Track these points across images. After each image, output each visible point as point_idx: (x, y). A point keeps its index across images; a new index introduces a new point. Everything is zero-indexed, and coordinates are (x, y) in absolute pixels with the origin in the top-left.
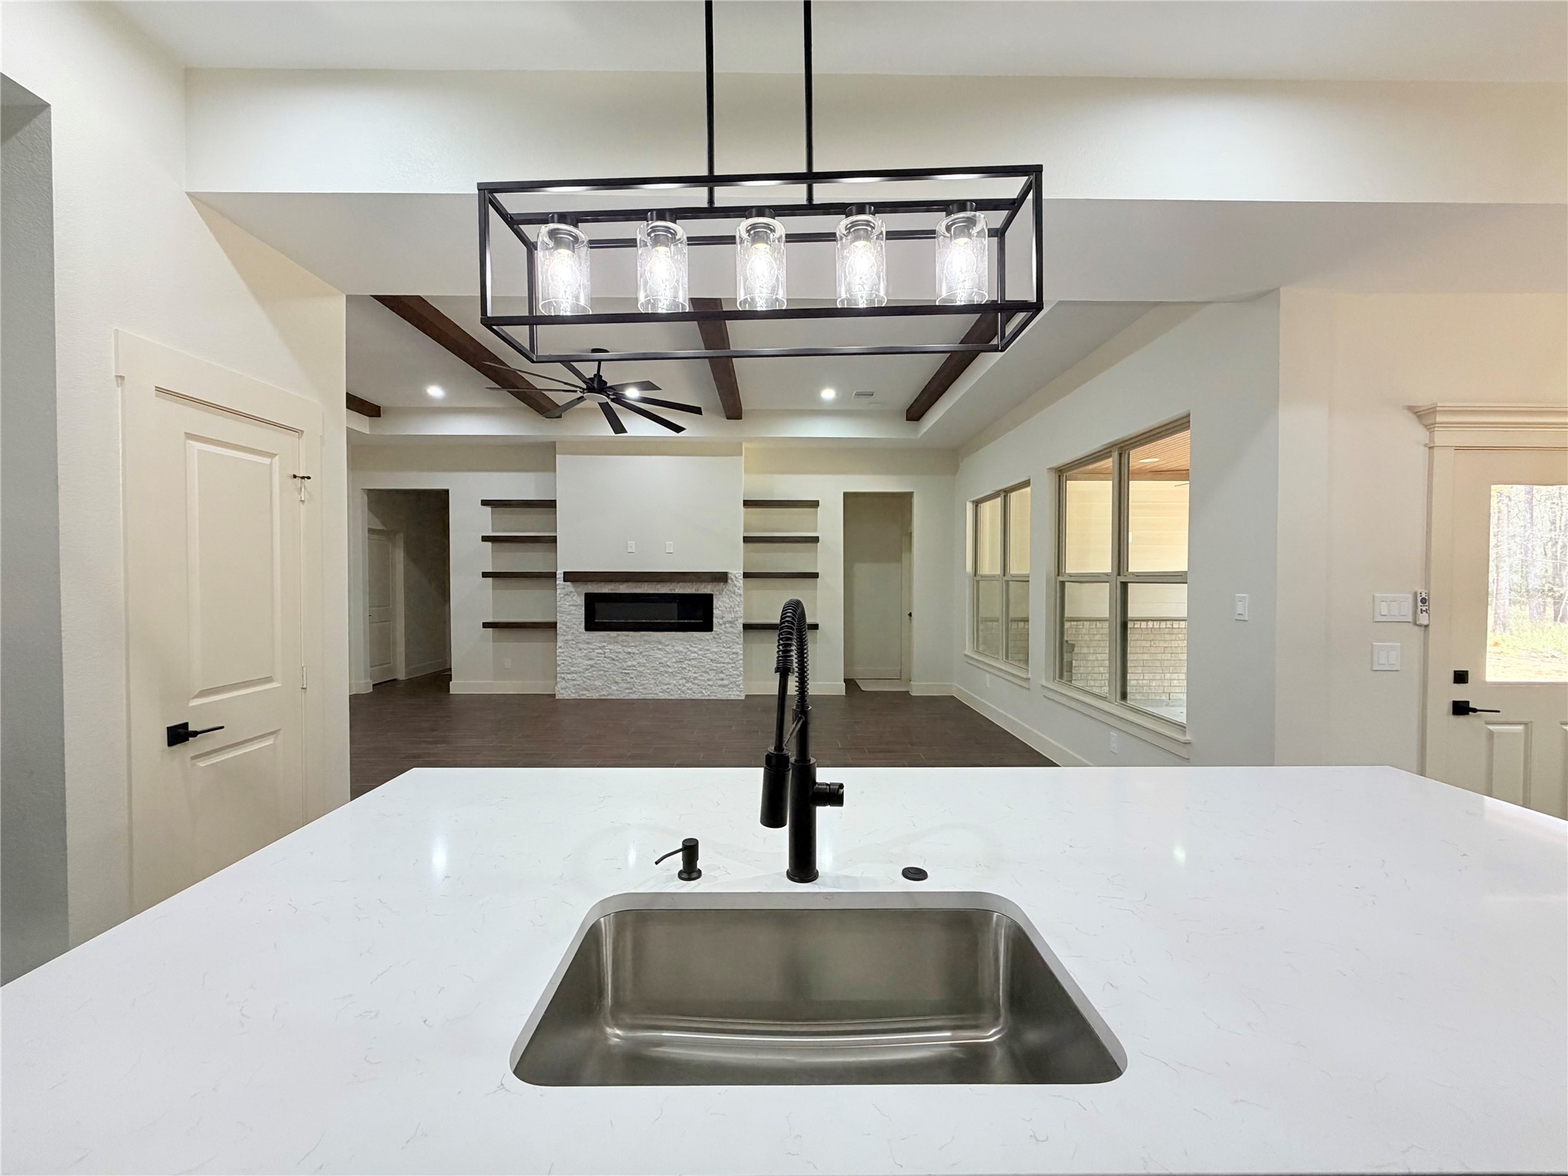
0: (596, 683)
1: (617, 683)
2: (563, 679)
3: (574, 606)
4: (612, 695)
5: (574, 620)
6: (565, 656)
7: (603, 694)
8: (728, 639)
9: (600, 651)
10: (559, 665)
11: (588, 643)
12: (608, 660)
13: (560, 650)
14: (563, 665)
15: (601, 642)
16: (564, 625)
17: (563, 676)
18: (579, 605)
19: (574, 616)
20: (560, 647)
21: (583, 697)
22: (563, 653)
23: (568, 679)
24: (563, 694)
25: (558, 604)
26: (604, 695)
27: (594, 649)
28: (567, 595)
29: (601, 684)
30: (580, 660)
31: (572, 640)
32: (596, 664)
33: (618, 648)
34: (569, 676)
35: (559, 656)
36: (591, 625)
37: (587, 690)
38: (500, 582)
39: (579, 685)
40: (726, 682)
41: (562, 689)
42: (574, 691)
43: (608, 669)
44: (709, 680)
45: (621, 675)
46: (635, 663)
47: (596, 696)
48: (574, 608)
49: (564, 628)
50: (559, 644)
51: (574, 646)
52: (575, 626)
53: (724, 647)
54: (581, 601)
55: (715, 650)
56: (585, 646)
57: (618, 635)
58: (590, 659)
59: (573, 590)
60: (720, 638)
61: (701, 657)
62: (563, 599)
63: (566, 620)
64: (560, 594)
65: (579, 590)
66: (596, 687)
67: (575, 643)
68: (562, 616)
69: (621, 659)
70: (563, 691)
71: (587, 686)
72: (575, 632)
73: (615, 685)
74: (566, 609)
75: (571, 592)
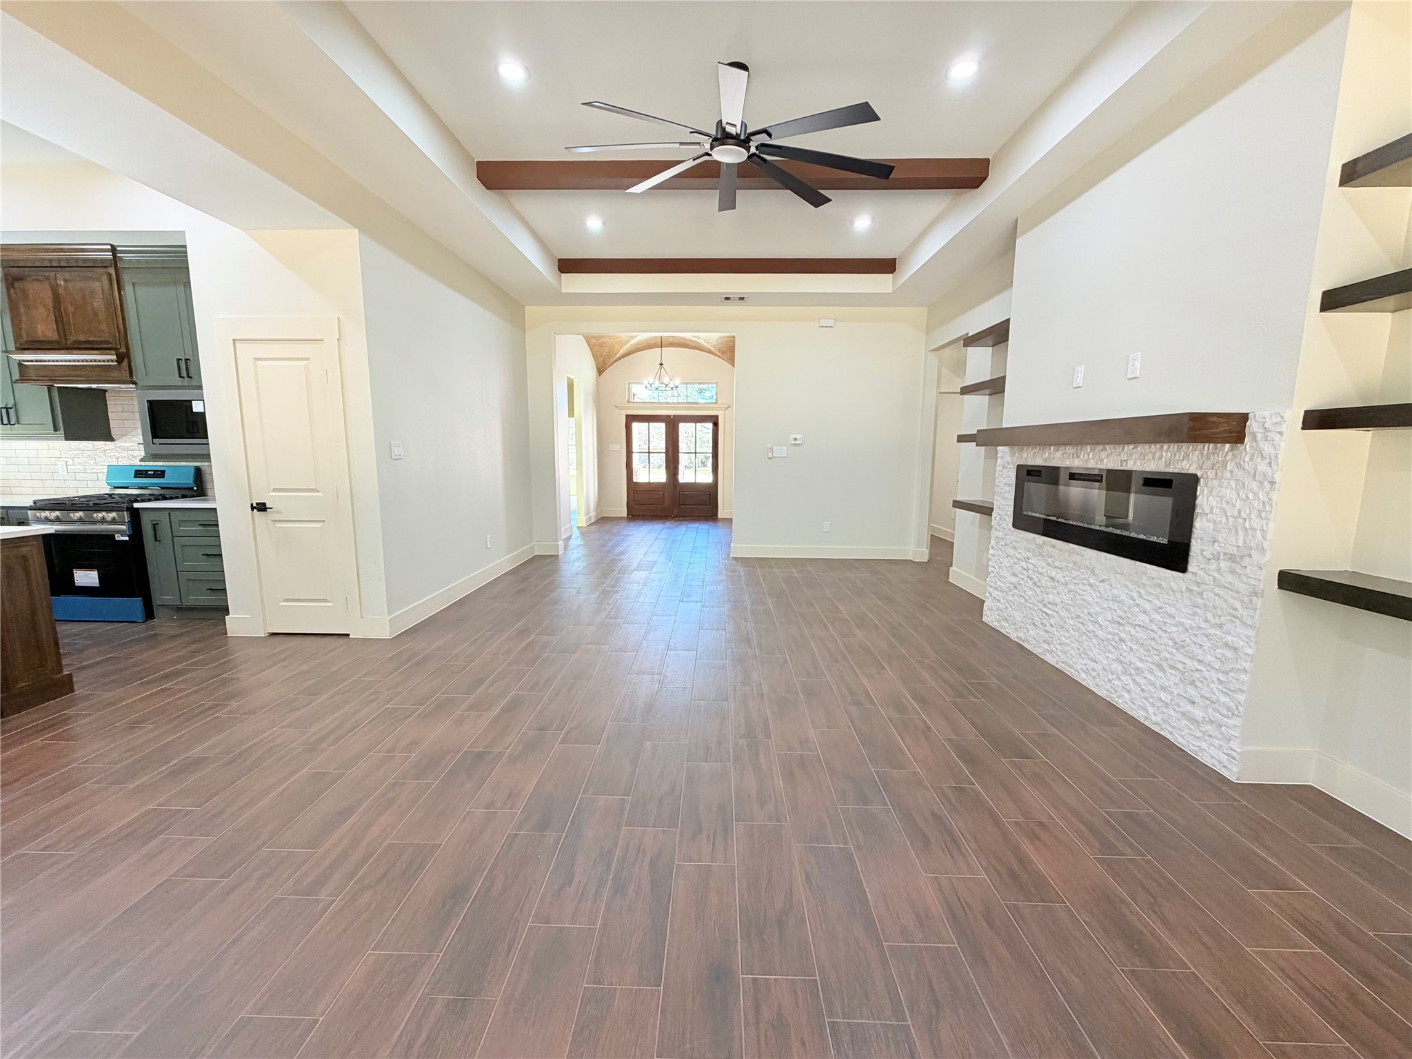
0: (1016, 615)
1: (1035, 625)
2: (990, 595)
3: (1008, 484)
4: (1030, 643)
5: (1006, 509)
6: (995, 561)
7: (1021, 636)
8: (1218, 601)
9: (1024, 564)
11: (1014, 547)
12: (1030, 583)
13: (992, 551)
14: (991, 574)
15: (1025, 549)
16: (998, 513)
17: (990, 589)
18: (1011, 484)
19: (1006, 502)
20: (992, 547)
21: (1002, 631)
22: (994, 556)
23: (995, 598)
24: (989, 617)
25: (997, 478)
27: (1018, 559)
28: (1004, 467)
29: (1020, 620)
30: (1006, 573)
31: (1002, 539)
32: (1018, 584)
33: (1040, 564)
34: (995, 593)
35: (990, 559)
36: (1019, 518)
37: (1007, 621)
39: (1001, 610)
40: (1198, 713)
41: (989, 609)
42: (997, 617)
43: (1030, 597)
44: (1163, 688)
45: (1040, 614)
47: (1013, 635)
48: (1007, 489)
49: (998, 517)
50: (992, 541)
51: (1003, 549)
52: (1006, 519)
53: (1206, 621)
54: (1013, 477)
55: (1187, 622)
56: (1012, 551)
57: (1043, 543)
58: (1015, 575)
59: (1008, 459)
60: (1201, 594)
61: (1155, 628)
62: (1001, 474)
63: (1001, 506)
64: (999, 466)
65: (1013, 459)
66: (1014, 621)
67: (1003, 543)
68: (998, 499)
69: (1043, 587)
70: (989, 612)
71: (1008, 615)
72: (1004, 526)
73: (1033, 627)
74: (1002, 489)
75: (1008, 463)
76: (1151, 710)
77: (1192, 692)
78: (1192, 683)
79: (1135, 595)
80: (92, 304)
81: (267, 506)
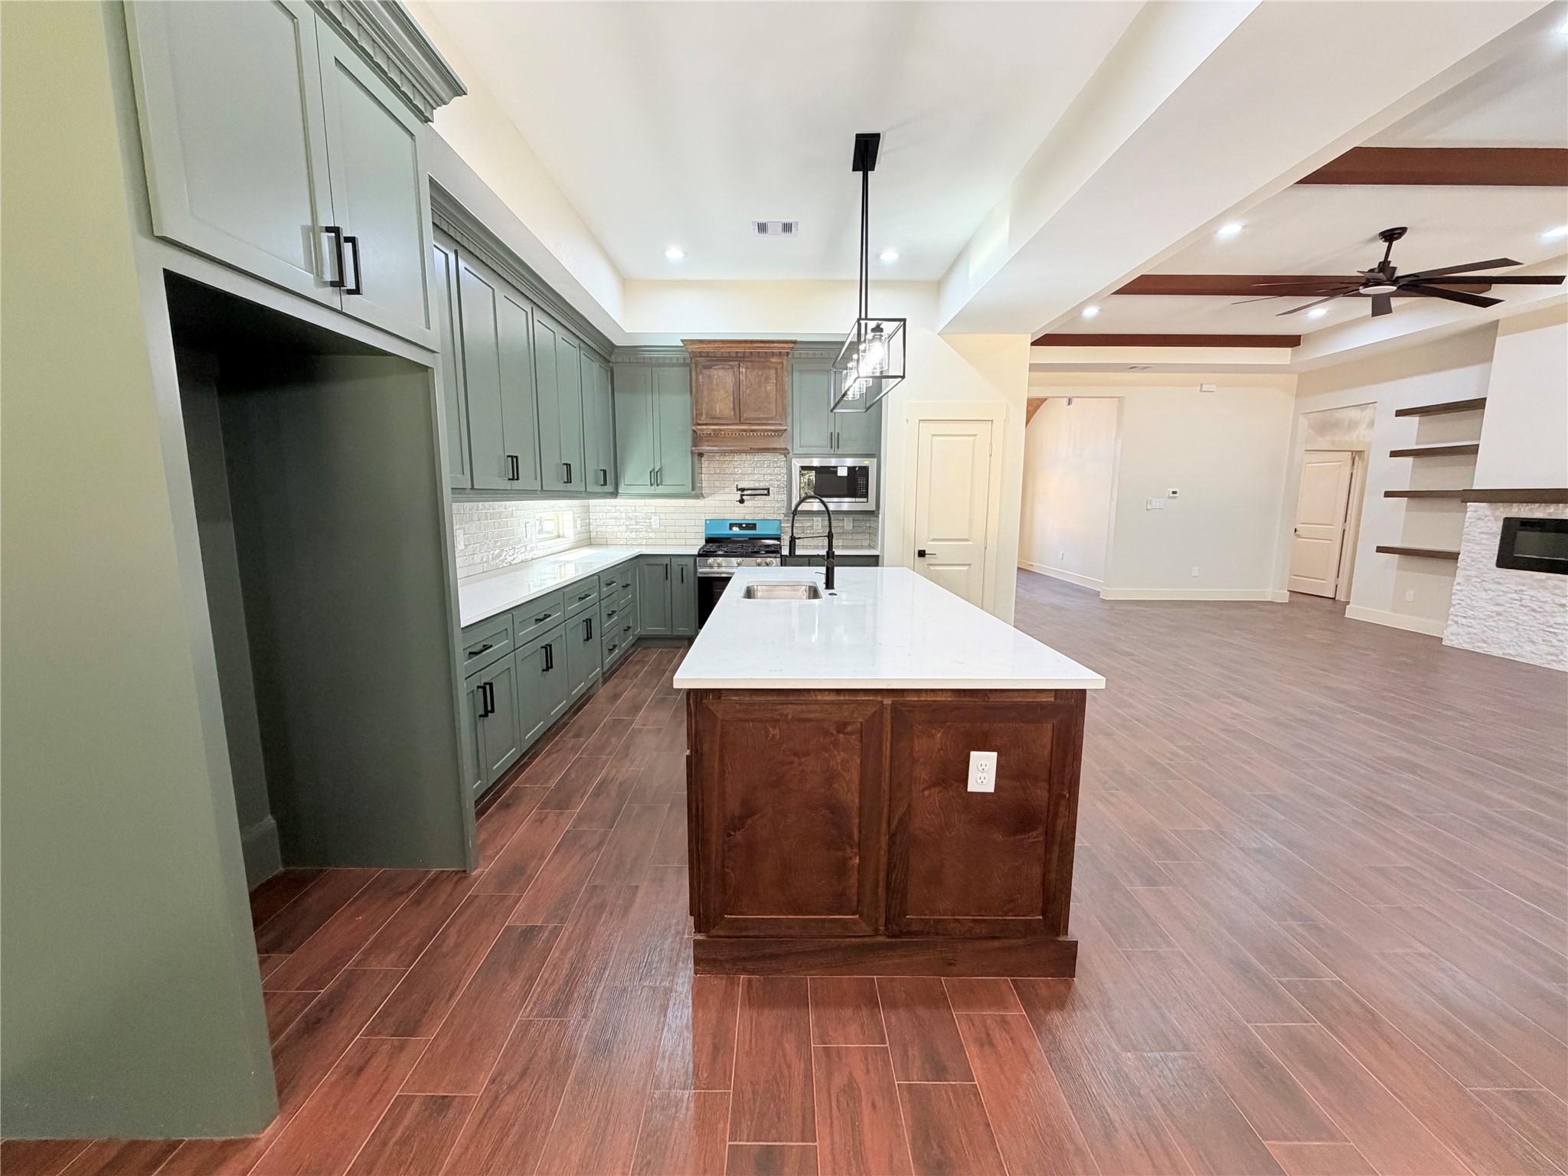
0: (1502, 636)
1: (1533, 642)
2: (1456, 623)
3: (1487, 533)
4: (1523, 657)
5: (1484, 552)
6: (1464, 595)
7: (1510, 653)
9: (1515, 596)
10: (1454, 605)
11: (1498, 583)
12: (1525, 610)
13: (1458, 587)
14: (1458, 606)
15: (1517, 584)
16: (1469, 557)
17: (1456, 619)
18: (1494, 533)
19: (1485, 547)
20: (1459, 584)
21: (1478, 650)
22: (1461, 591)
23: (1463, 625)
24: (1451, 640)
25: (1465, 530)
26: (1511, 655)
27: (1505, 592)
28: (1479, 519)
29: (1508, 640)
30: (1483, 604)
31: (1477, 577)
32: (1505, 611)
33: (1542, 595)
34: (1464, 621)
35: (1455, 594)
36: (1507, 559)
37: (1485, 642)
38: (1415, 502)
39: (1475, 634)
41: (1452, 634)
42: (1468, 640)
43: (1525, 621)
45: (1541, 633)
47: (1496, 652)
48: (1486, 536)
49: (1469, 560)
50: (1458, 579)
51: (1478, 585)
52: (1485, 561)
54: (1497, 527)
56: (1494, 587)
57: (1548, 578)
58: (1498, 605)
59: (1488, 513)
62: (1473, 524)
63: (1473, 551)
64: (1469, 518)
65: (1498, 513)
66: (1499, 641)
67: (1479, 580)
68: (1468, 546)
69: (1547, 612)
70: (1455, 637)
71: (1487, 637)
72: (1481, 567)
73: (1530, 644)
74: (1475, 537)
75: (1486, 516)
80: (766, 387)
81: (926, 552)
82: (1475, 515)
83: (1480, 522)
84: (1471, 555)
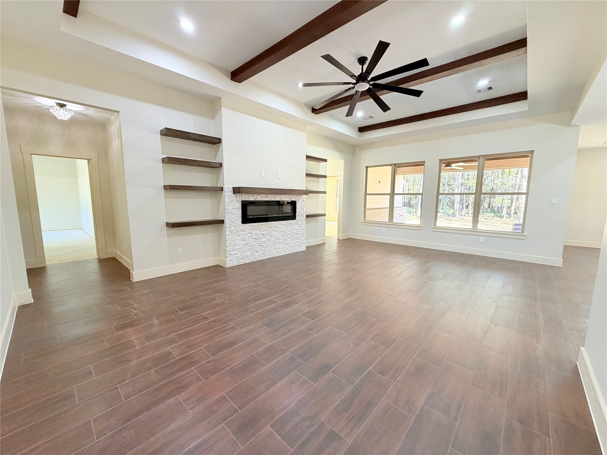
0: (248, 254)
2: (230, 255)
3: (235, 209)
4: (255, 259)
5: (235, 218)
7: (251, 259)
9: (249, 235)
10: (228, 246)
11: (243, 231)
12: (253, 240)
13: (228, 237)
14: (230, 246)
15: (250, 229)
17: (230, 253)
18: (238, 208)
19: (235, 215)
20: (228, 235)
21: (241, 263)
22: (230, 239)
23: (233, 254)
24: (231, 264)
25: (226, 207)
27: (246, 234)
29: (250, 254)
30: (239, 242)
32: (247, 243)
33: (257, 232)
35: (227, 241)
36: (246, 219)
37: (243, 259)
39: (239, 257)
40: (300, 244)
42: (236, 261)
43: (254, 244)
44: (294, 243)
45: (259, 247)
46: (266, 239)
47: (248, 261)
49: (230, 223)
50: (227, 233)
51: (236, 234)
52: (236, 221)
53: (299, 226)
54: (239, 206)
55: (297, 228)
56: (242, 233)
58: (245, 240)
60: (298, 223)
61: (292, 233)
62: (229, 205)
63: (231, 218)
64: (227, 201)
65: (238, 198)
66: (247, 256)
67: (236, 231)
68: (229, 216)
69: (260, 238)
70: (230, 262)
71: (243, 256)
72: (236, 225)
73: (257, 253)
74: (231, 211)
75: (233, 200)
76: (293, 249)
77: (299, 240)
78: (299, 239)
79: (287, 228)
82: (229, 200)
83: (231, 203)
84: (230, 220)
